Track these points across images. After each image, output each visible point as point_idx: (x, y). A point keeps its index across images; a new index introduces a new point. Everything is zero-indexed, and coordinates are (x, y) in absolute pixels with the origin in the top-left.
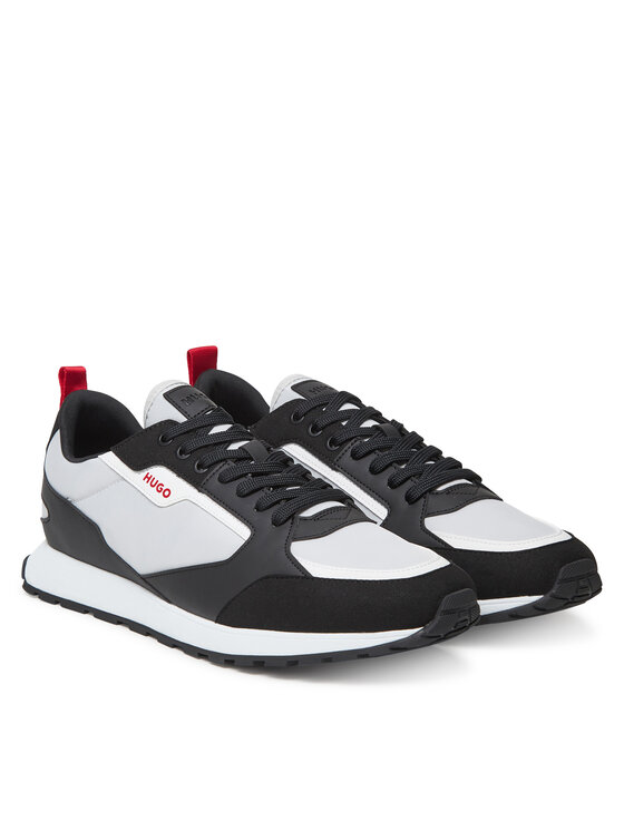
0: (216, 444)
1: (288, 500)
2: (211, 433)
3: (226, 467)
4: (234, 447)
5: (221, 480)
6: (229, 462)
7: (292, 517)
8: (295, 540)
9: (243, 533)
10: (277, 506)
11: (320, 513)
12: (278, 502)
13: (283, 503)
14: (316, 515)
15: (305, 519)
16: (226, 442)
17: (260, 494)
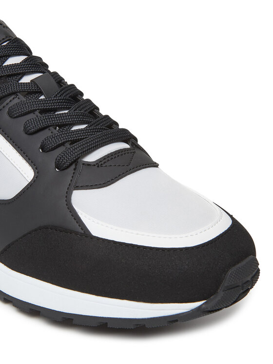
0: (9, 76)
1: (73, 142)
2: (6, 64)
3: (16, 101)
4: (27, 79)
5: (10, 114)
6: (20, 95)
7: (76, 161)
8: (78, 188)
9: (27, 173)
10: (62, 149)
11: (104, 158)
12: (63, 144)
13: (68, 145)
14: (100, 160)
15: (89, 164)
16: (19, 74)
17: (47, 133)
